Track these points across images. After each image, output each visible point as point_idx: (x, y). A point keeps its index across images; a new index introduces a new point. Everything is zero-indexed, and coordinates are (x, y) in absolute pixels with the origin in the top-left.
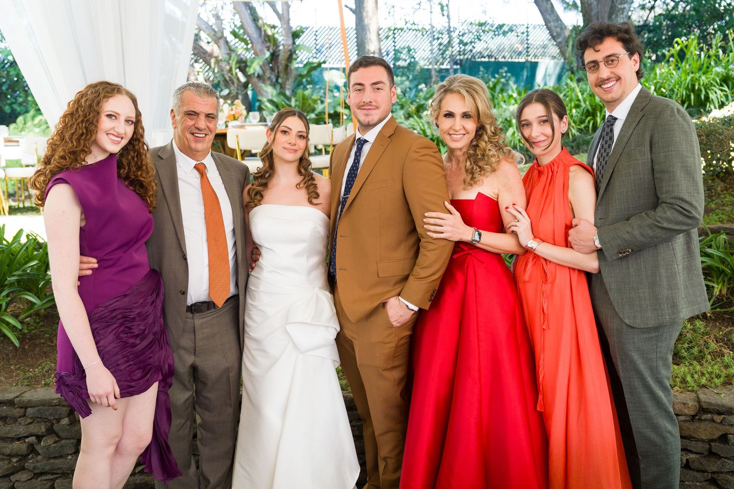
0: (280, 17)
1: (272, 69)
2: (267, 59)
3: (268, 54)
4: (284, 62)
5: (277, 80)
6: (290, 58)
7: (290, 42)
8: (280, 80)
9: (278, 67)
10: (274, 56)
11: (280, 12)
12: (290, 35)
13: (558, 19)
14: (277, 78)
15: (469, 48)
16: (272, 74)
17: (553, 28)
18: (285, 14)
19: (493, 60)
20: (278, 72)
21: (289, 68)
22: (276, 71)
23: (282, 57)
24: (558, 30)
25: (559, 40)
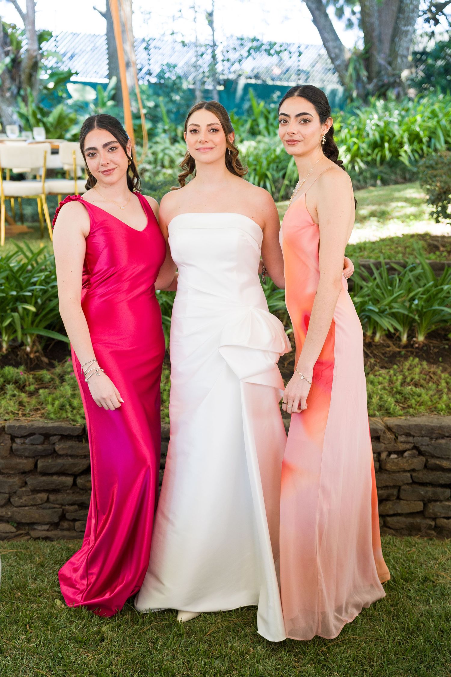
0: (24, 17)
1: (13, 79)
2: (7, 66)
3: (8, 60)
4: (27, 71)
5: (18, 93)
6: (35, 66)
7: (36, 47)
8: (22, 92)
9: (20, 76)
10: (16, 62)
11: (24, 11)
12: (36, 38)
13: (337, 39)
14: (19, 88)
15: (236, 66)
16: (12, 84)
17: (331, 49)
18: (30, 13)
19: (259, 82)
20: (20, 83)
21: (33, 79)
22: (17, 81)
23: (25, 64)
24: (337, 51)
25: (338, 63)
